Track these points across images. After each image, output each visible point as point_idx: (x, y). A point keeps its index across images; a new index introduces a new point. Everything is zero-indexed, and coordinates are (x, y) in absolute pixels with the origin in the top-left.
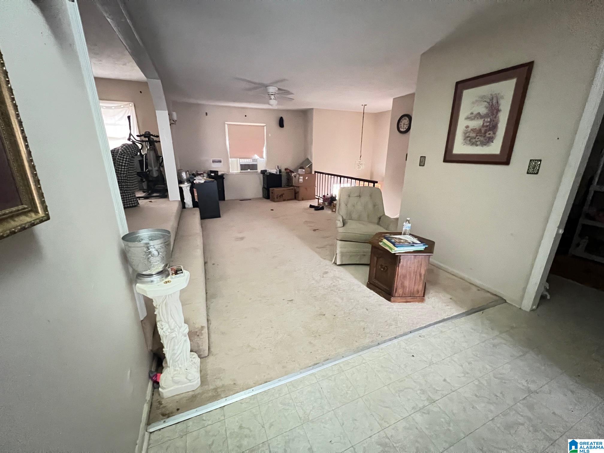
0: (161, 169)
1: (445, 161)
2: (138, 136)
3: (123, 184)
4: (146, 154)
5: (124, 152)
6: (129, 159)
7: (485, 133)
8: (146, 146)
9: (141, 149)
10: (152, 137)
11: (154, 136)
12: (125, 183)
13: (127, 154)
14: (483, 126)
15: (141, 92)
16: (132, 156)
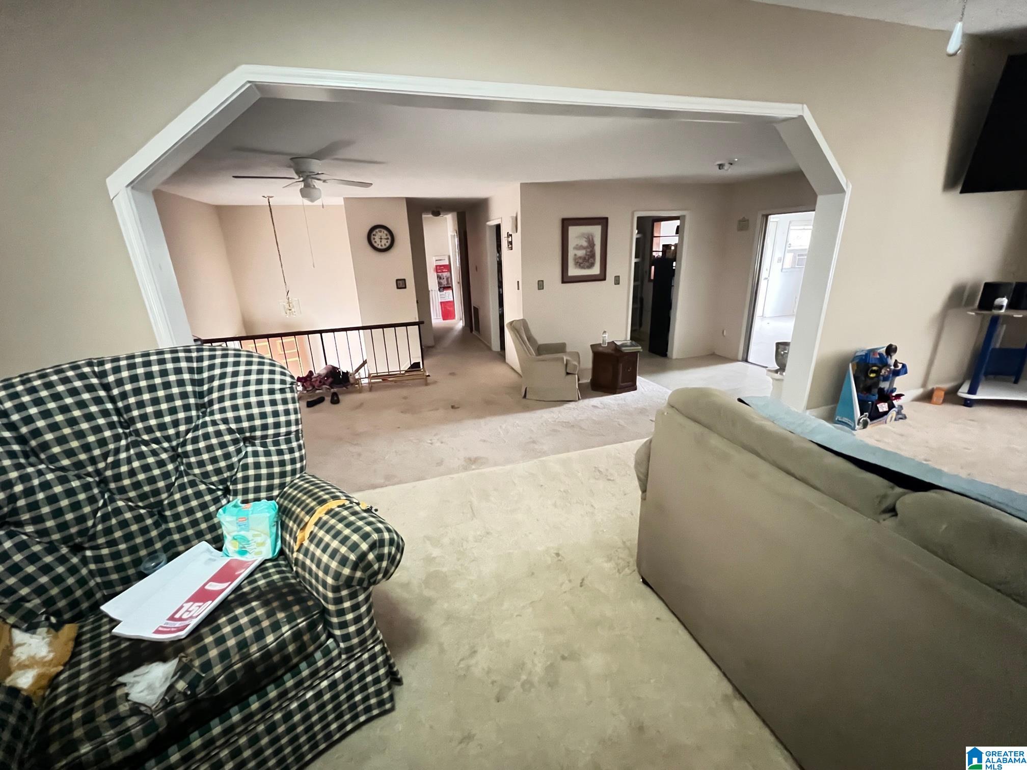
1: (563, 282)
7: (588, 260)
14: (586, 255)
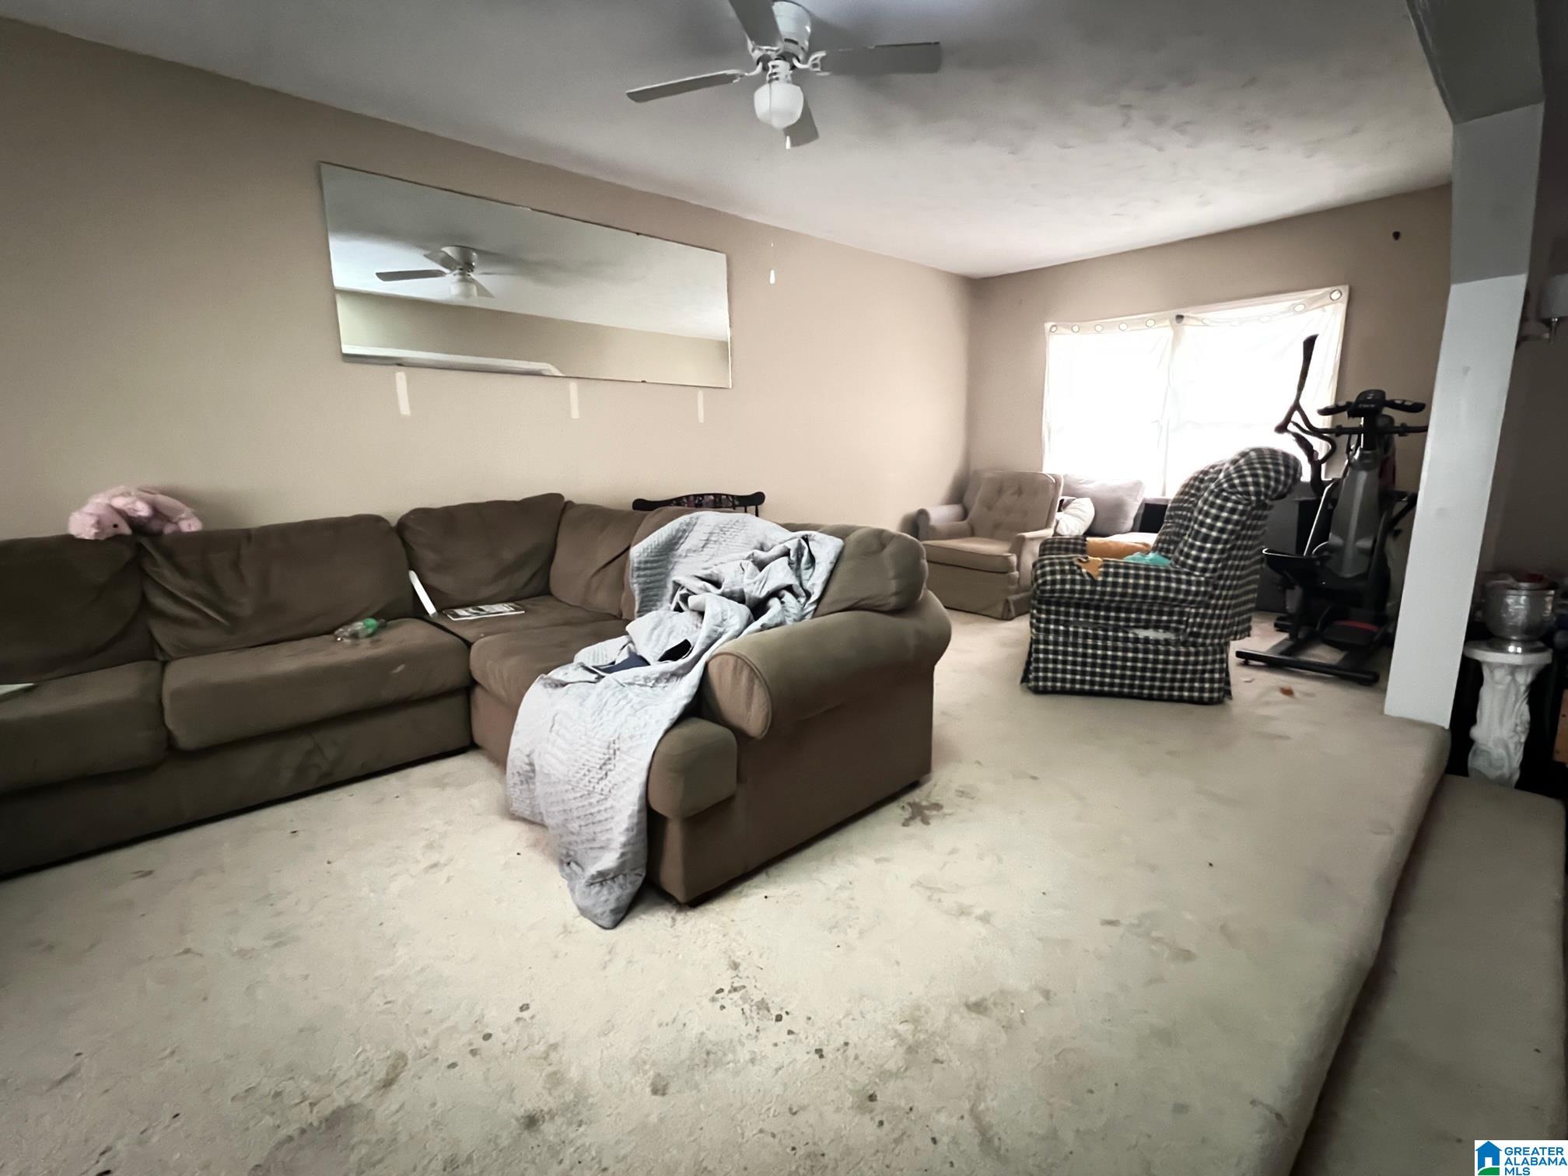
0: (1391, 546)
2: (1325, 412)
3: (1187, 610)
4: (1337, 483)
5: (1233, 486)
6: (1242, 513)
8: (1349, 449)
9: (1324, 460)
10: (1387, 411)
11: (1402, 407)
12: (1197, 608)
13: (1241, 493)
15: (1397, 235)
16: (1258, 500)
